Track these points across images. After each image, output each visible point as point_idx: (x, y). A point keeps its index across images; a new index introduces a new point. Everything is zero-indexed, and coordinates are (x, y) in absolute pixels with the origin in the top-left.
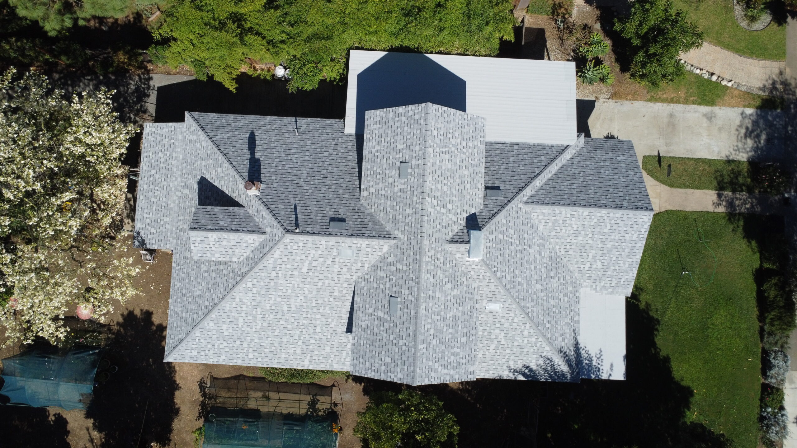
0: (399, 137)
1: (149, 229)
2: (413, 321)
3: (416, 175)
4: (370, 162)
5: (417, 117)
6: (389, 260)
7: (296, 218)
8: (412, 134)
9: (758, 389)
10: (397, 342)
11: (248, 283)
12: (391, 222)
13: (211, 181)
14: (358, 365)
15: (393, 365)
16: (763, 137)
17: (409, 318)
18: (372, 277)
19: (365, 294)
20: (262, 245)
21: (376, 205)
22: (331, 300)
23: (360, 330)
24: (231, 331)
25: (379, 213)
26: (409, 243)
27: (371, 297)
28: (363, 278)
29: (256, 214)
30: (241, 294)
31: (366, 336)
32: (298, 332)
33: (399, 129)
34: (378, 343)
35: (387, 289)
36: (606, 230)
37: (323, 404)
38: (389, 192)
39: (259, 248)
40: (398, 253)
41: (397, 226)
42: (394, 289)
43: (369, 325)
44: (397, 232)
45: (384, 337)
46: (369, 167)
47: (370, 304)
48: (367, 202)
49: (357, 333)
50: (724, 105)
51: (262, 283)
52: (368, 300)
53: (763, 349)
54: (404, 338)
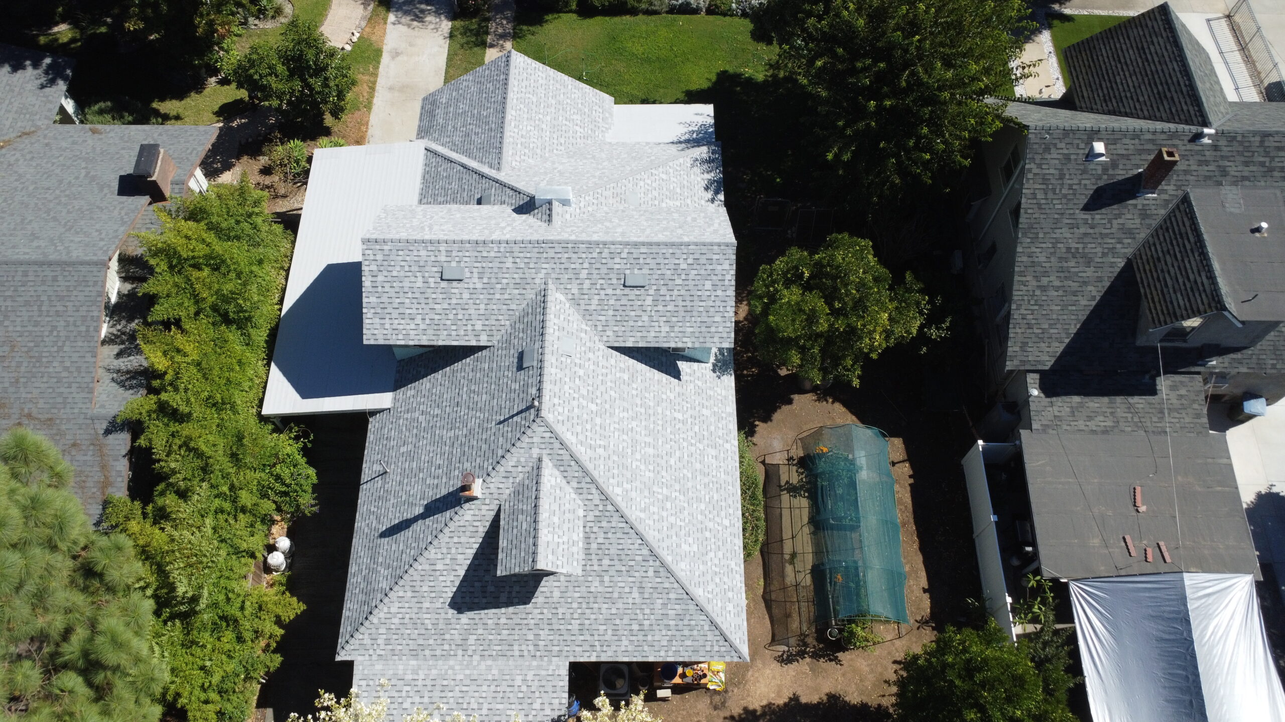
0: (406, 284)
1: (534, 713)
2: (655, 249)
3: (460, 254)
4: (438, 332)
5: (379, 257)
6: (575, 291)
7: (517, 414)
8: (403, 263)
9: (711, 18)
10: (684, 272)
11: (616, 492)
12: (524, 292)
13: (457, 583)
14: (720, 335)
15: (714, 278)
16: (423, 6)
17: (652, 256)
18: (601, 318)
19: (623, 329)
20: (559, 463)
21: (500, 317)
22: (634, 386)
23: (672, 334)
24: (691, 540)
25: (511, 313)
26: (553, 261)
27: (627, 318)
28: (602, 333)
29: (511, 480)
30: (634, 508)
31: (680, 324)
32: (685, 444)
33: (395, 284)
34: (688, 303)
35: (615, 292)
36: (535, 100)
37: (791, 476)
38: (482, 297)
39: (562, 469)
40: (566, 276)
41: (529, 281)
42: (614, 281)
43: (664, 319)
44: (537, 281)
45: (679, 293)
46: (445, 333)
47: (636, 319)
48: (495, 333)
49: (677, 340)
50: (382, 41)
51: (616, 471)
52: (631, 323)
53: (667, 12)
54: (677, 262)
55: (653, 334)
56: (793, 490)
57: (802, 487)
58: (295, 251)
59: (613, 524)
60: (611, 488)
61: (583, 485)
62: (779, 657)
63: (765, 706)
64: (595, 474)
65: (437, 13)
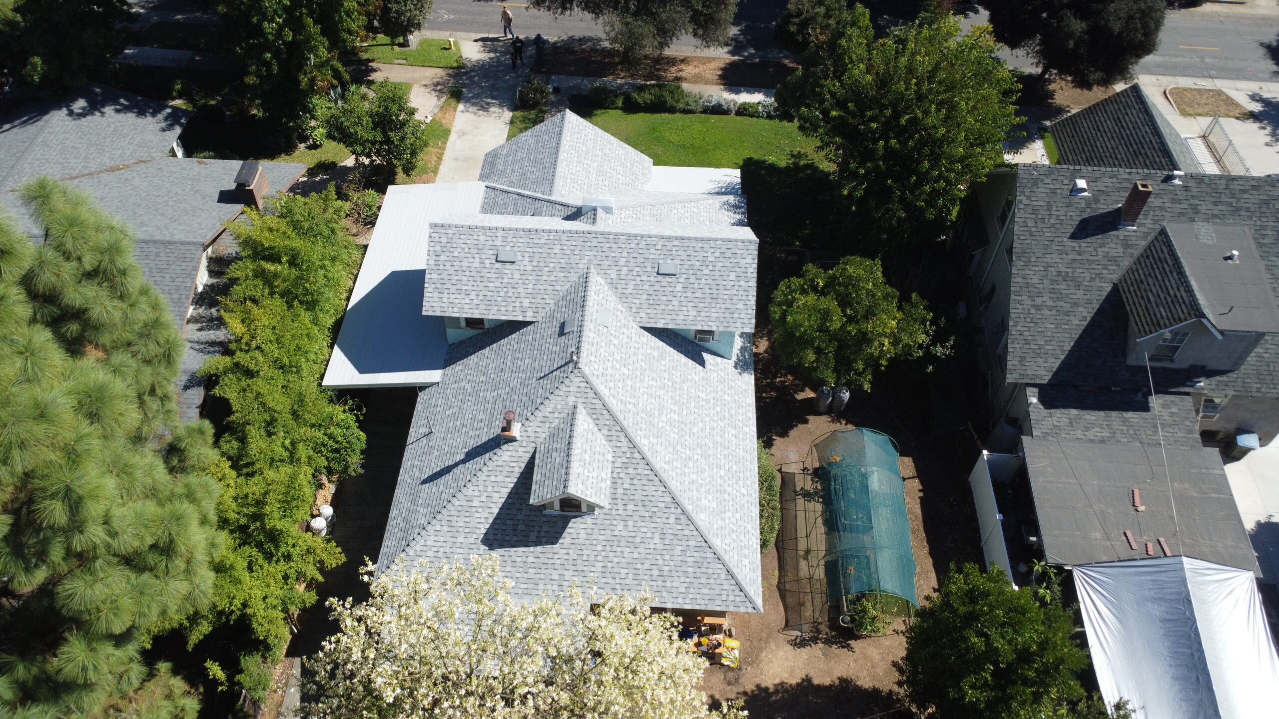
0: (465, 264)
2: (686, 243)
3: (515, 240)
4: (490, 307)
5: (444, 240)
6: (614, 276)
7: (557, 369)
8: (463, 246)
9: (739, 118)
10: (711, 264)
12: (568, 275)
14: (742, 321)
15: (738, 270)
17: (683, 249)
18: (635, 301)
19: (655, 311)
21: (546, 297)
22: (663, 363)
23: (699, 318)
24: (710, 498)
25: (556, 293)
26: (595, 249)
27: (659, 302)
28: (636, 315)
29: (547, 425)
30: (659, 459)
31: (707, 310)
32: (707, 419)
33: (455, 264)
34: (714, 291)
35: (649, 279)
37: (806, 483)
38: (530, 277)
40: (607, 263)
41: (574, 265)
42: (649, 269)
43: (693, 304)
44: (581, 266)
45: (706, 282)
46: (496, 308)
47: (667, 303)
48: (540, 310)
49: (703, 323)
50: (451, 124)
51: (643, 426)
52: (663, 307)
54: (705, 254)
55: (681, 317)
56: (807, 495)
57: (816, 493)
58: (365, 261)
59: (639, 471)
60: (638, 438)
61: (613, 433)
62: (792, 641)
63: (778, 685)
64: (625, 424)
65: (501, 106)
